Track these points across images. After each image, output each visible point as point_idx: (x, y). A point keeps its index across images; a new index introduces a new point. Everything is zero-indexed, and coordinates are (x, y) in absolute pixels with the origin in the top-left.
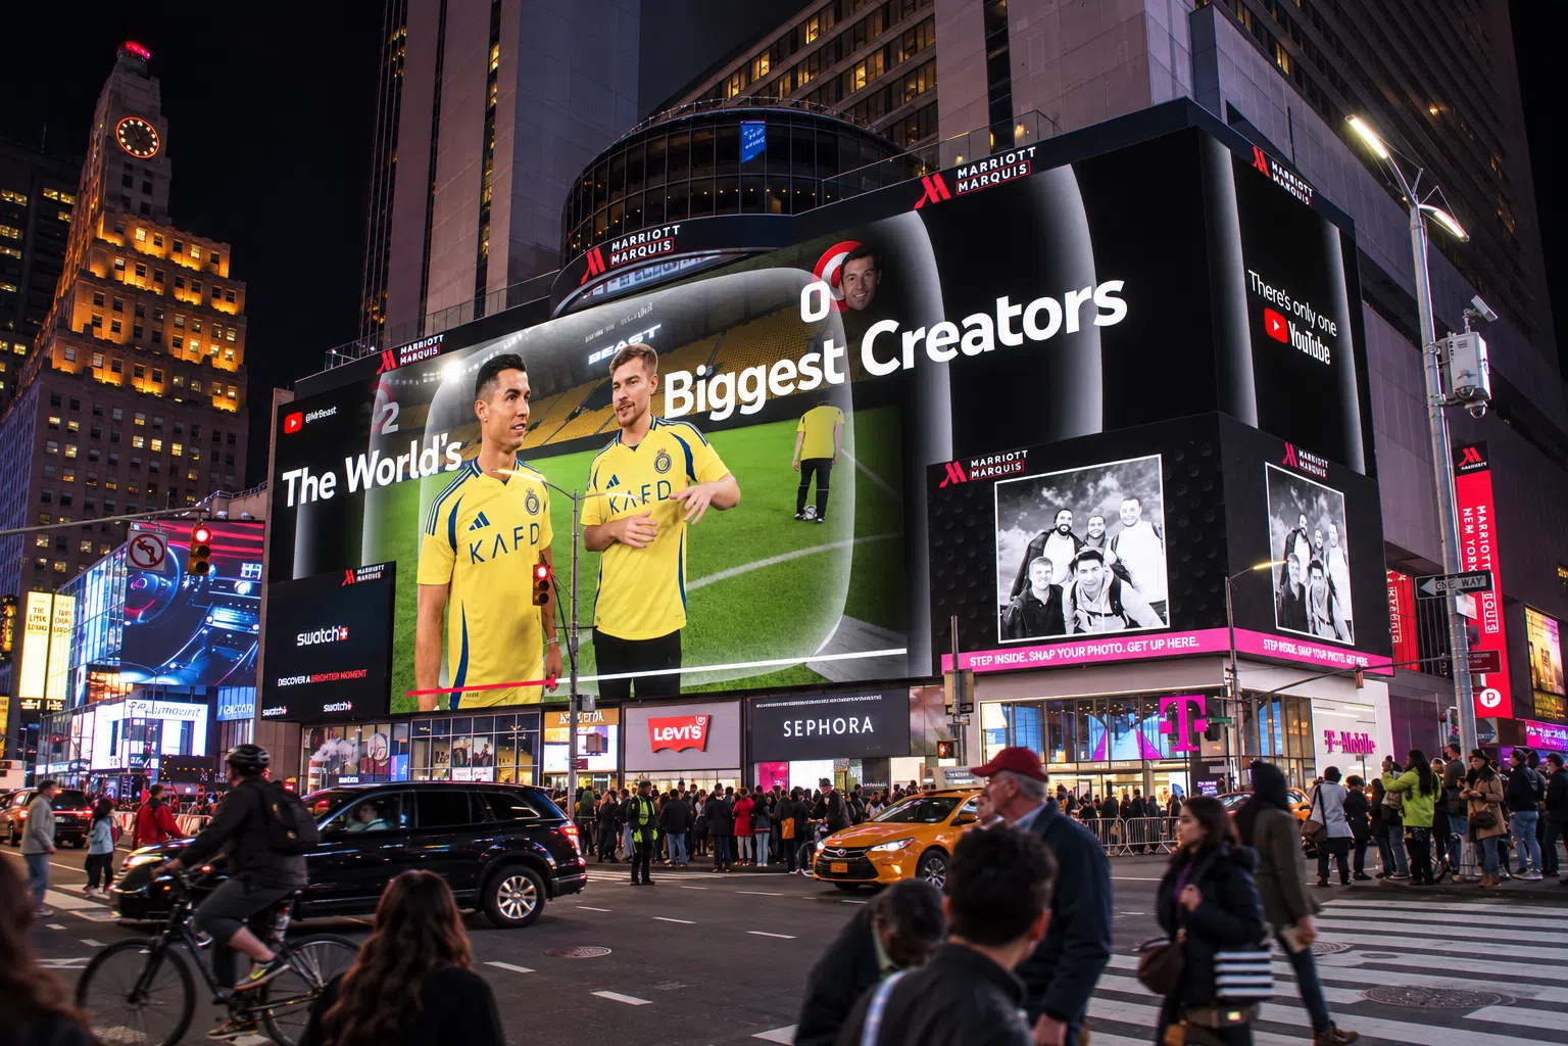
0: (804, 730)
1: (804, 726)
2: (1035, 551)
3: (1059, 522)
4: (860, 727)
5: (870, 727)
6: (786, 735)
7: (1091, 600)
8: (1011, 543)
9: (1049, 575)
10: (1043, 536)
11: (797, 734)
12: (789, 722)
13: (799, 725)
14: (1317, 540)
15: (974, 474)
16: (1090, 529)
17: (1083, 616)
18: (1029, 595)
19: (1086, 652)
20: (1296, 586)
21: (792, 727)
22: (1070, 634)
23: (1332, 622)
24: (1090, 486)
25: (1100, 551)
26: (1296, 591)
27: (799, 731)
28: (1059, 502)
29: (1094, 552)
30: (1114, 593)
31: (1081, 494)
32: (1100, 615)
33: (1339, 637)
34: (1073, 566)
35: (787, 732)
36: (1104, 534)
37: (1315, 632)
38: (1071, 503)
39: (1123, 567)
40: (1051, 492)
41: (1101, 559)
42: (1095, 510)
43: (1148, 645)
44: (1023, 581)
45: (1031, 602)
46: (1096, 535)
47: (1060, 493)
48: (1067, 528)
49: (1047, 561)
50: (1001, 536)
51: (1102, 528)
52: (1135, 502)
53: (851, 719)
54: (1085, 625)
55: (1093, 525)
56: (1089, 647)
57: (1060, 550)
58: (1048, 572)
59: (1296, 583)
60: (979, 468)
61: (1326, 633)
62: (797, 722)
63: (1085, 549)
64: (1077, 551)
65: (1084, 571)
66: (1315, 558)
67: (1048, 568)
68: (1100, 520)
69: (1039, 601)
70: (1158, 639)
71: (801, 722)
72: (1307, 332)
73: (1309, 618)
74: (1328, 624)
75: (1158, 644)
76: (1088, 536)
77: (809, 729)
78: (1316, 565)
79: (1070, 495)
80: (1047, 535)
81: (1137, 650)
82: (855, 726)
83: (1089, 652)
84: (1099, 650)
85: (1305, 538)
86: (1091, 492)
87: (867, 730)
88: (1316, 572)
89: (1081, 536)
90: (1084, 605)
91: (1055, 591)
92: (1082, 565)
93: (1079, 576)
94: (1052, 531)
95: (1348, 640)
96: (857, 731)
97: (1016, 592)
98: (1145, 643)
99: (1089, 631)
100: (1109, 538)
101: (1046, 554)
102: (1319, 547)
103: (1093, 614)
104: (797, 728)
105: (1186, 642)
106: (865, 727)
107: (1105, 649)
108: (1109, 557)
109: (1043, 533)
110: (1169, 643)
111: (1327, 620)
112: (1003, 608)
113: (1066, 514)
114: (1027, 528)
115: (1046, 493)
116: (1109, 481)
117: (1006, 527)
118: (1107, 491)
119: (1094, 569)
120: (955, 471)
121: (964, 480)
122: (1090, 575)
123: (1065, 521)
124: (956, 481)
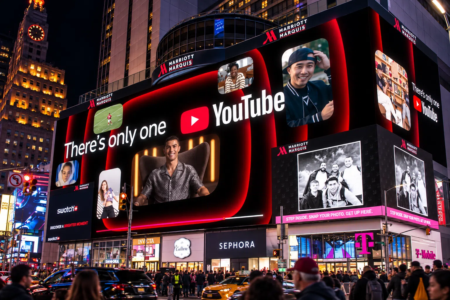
1: (227, 245)
2: (312, 178)
3: (321, 167)
4: (249, 245)
5: (253, 245)
6: (220, 248)
7: (333, 196)
8: (304, 175)
9: (317, 187)
10: (315, 173)
11: (225, 248)
12: (222, 244)
13: (226, 244)
14: (413, 176)
15: (290, 151)
16: (333, 169)
17: (330, 201)
18: (310, 194)
19: (330, 215)
20: (406, 192)
21: (223, 245)
23: (418, 207)
24: (333, 153)
25: (337, 177)
26: (405, 194)
27: (226, 247)
28: (321, 160)
29: (335, 177)
30: (342, 192)
31: (329, 156)
32: (336, 201)
34: (327, 183)
35: (221, 247)
36: (338, 171)
37: (412, 210)
38: (326, 160)
39: (346, 183)
40: (318, 156)
41: (337, 180)
42: (335, 162)
43: (353, 213)
44: (308, 189)
45: (311, 197)
46: (335, 171)
47: (322, 156)
48: (324, 169)
49: (317, 182)
50: (299, 173)
51: (338, 168)
52: (350, 159)
53: (246, 242)
54: (331, 205)
55: (334, 167)
56: (331, 214)
57: (322, 177)
58: (317, 185)
59: (406, 191)
60: (292, 149)
62: (225, 243)
63: (331, 177)
64: (328, 177)
65: (331, 185)
66: (412, 183)
67: (317, 184)
68: (337, 165)
69: (314, 196)
70: (357, 211)
71: (226, 243)
73: (410, 205)
74: (417, 207)
75: (357, 212)
76: (332, 172)
77: (229, 246)
78: (413, 185)
79: (325, 157)
80: (317, 172)
81: (349, 215)
82: (247, 245)
83: (331, 215)
84: (335, 215)
85: (409, 174)
86: (333, 155)
87: (252, 247)
88: (413, 188)
89: (329, 172)
90: (330, 197)
91: (320, 192)
92: (330, 182)
93: (329, 187)
94: (319, 170)
95: (425, 214)
96: (248, 247)
97: (305, 193)
98: (352, 212)
99: (332, 207)
100: (340, 172)
101: (316, 179)
102: (414, 179)
103: (334, 200)
104: (225, 246)
105: (368, 212)
106: (251, 245)
107: (337, 214)
108: (340, 179)
109: (315, 171)
110: (361, 212)
111: (416, 206)
112: (300, 199)
113: (324, 164)
114: (309, 169)
115: (316, 157)
116: (340, 151)
117: (301, 170)
118: (340, 155)
119: (334, 184)
120: (283, 150)
121: (286, 153)
122: (333, 186)
123: (323, 167)
124: (283, 154)
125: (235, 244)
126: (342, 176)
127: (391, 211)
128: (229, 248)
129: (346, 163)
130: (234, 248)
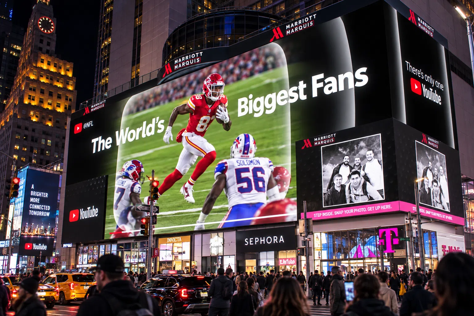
0: (254, 242)
1: (254, 240)
2: (336, 172)
3: (344, 160)
4: (278, 240)
5: (283, 240)
6: (246, 244)
7: (356, 190)
8: (327, 169)
9: (341, 181)
11: (251, 244)
12: (247, 239)
13: (251, 240)
14: (435, 171)
15: (316, 144)
16: (355, 162)
17: (353, 196)
18: (334, 188)
19: (354, 211)
20: (427, 188)
21: (249, 241)
22: (348, 203)
23: (441, 203)
24: (355, 146)
25: (359, 171)
26: (427, 190)
27: (252, 243)
28: (344, 152)
29: (357, 171)
30: (364, 186)
31: (352, 149)
32: (359, 195)
33: (444, 208)
34: (349, 177)
35: (247, 243)
37: (434, 206)
38: (349, 153)
41: (359, 174)
43: (374, 208)
47: (345, 150)
48: (347, 163)
49: (340, 176)
50: (323, 167)
51: (360, 161)
53: (274, 237)
54: (354, 200)
55: (356, 161)
56: (355, 209)
57: (345, 171)
58: (340, 179)
60: (318, 141)
61: (439, 207)
62: (250, 239)
63: (353, 170)
64: (351, 171)
65: (353, 179)
66: (435, 178)
67: (340, 178)
68: (359, 159)
71: (252, 239)
72: (430, 89)
73: (432, 201)
74: (439, 203)
75: (378, 207)
76: (355, 165)
77: (256, 241)
78: (435, 181)
79: (348, 150)
80: (340, 165)
81: (371, 210)
82: (276, 240)
83: (355, 211)
84: (358, 210)
85: (431, 170)
86: (356, 148)
88: (435, 184)
89: (352, 165)
90: (353, 192)
91: (343, 187)
92: (353, 176)
93: (351, 181)
94: (342, 164)
95: (447, 210)
96: (277, 242)
97: (329, 187)
99: (356, 202)
100: (362, 166)
101: (340, 173)
102: (436, 175)
103: (356, 195)
104: (251, 241)
106: (280, 240)
107: (360, 210)
108: (362, 173)
109: (339, 165)
110: (382, 207)
111: (439, 202)
113: (347, 157)
114: (333, 163)
115: (340, 150)
116: (362, 144)
117: (325, 163)
118: (361, 148)
119: (357, 178)
120: (307, 142)
121: (311, 146)
122: (355, 181)
123: (347, 160)
124: (308, 147)
125: (262, 239)
126: (364, 170)
127: (413, 207)
128: (256, 244)
129: (367, 157)
130: (261, 243)
